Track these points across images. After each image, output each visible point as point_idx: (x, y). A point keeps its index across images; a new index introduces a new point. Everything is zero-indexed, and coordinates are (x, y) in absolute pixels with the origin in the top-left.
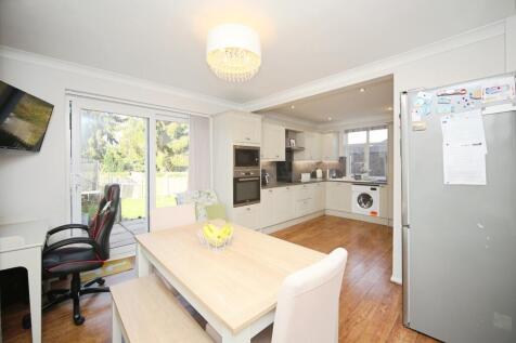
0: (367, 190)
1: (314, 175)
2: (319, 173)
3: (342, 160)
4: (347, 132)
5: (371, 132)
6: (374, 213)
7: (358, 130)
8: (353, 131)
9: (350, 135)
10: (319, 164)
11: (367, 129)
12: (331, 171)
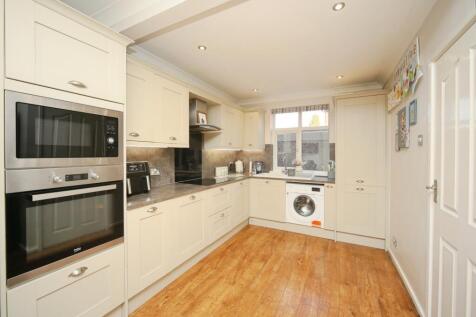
0: (306, 190)
1: (232, 169)
2: (239, 166)
3: (268, 148)
4: (274, 112)
5: (304, 114)
6: (316, 223)
7: (290, 110)
8: (283, 111)
9: (279, 116)
10: (239, 155)
11: (299, 110)
12: (255, 163)
